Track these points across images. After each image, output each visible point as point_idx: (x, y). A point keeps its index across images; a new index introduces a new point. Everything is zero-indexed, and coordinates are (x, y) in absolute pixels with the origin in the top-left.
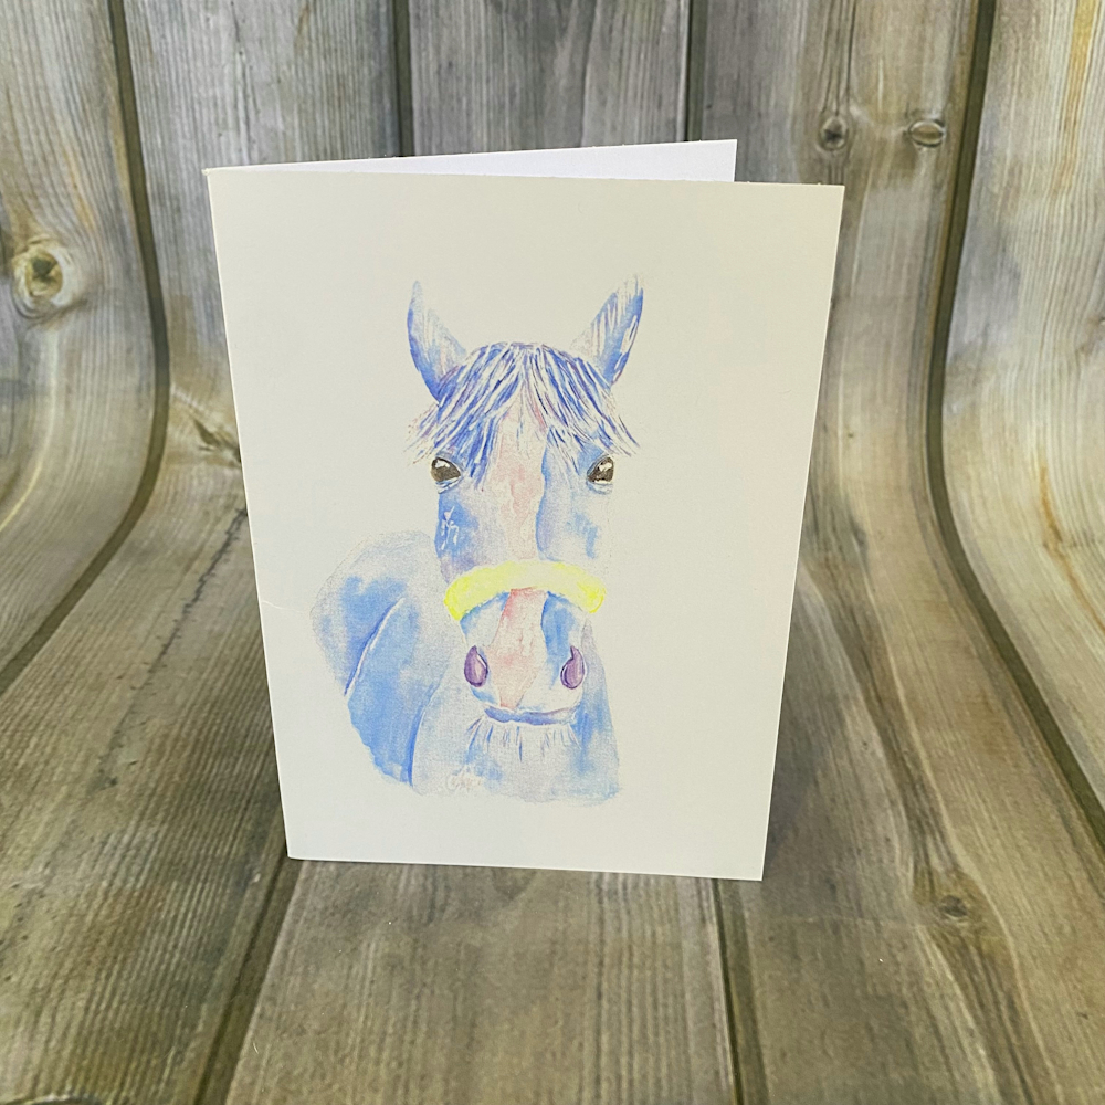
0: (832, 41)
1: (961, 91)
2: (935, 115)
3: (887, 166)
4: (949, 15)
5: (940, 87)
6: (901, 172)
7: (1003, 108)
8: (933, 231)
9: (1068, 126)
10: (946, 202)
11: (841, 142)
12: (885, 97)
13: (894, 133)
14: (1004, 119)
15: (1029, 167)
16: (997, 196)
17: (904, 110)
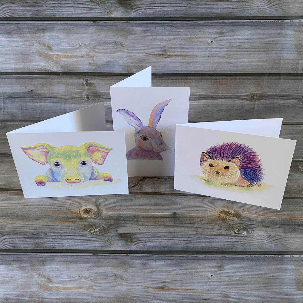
0: (73, 99)
1: (79, 76)
2: (83, 80)
3: (92, 88)
4: (67, 80)
5: (78, 80)
6: (93, 85)
7: (80, 68)
8: (102, 78)
9: (82, 56)
10: (97, 77)
11: (89, 96)
12: (81, 90)
13: (87, 87)
14: (82, 68)
15: (90, 62)
16: (95, 67)
17: (82, 86)
